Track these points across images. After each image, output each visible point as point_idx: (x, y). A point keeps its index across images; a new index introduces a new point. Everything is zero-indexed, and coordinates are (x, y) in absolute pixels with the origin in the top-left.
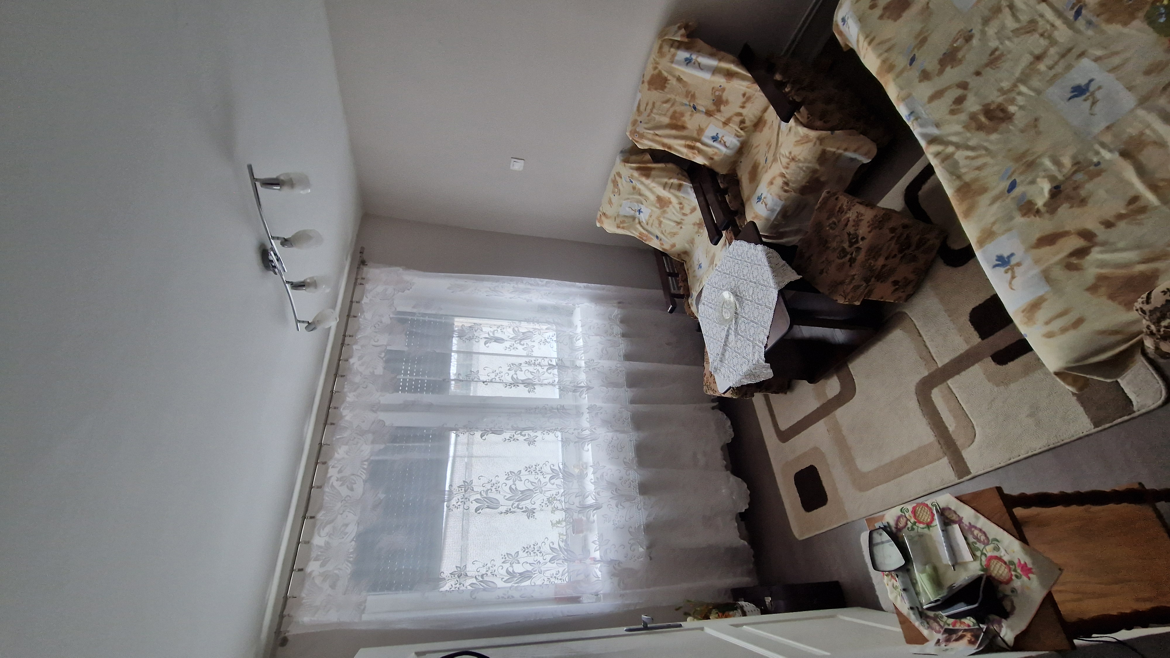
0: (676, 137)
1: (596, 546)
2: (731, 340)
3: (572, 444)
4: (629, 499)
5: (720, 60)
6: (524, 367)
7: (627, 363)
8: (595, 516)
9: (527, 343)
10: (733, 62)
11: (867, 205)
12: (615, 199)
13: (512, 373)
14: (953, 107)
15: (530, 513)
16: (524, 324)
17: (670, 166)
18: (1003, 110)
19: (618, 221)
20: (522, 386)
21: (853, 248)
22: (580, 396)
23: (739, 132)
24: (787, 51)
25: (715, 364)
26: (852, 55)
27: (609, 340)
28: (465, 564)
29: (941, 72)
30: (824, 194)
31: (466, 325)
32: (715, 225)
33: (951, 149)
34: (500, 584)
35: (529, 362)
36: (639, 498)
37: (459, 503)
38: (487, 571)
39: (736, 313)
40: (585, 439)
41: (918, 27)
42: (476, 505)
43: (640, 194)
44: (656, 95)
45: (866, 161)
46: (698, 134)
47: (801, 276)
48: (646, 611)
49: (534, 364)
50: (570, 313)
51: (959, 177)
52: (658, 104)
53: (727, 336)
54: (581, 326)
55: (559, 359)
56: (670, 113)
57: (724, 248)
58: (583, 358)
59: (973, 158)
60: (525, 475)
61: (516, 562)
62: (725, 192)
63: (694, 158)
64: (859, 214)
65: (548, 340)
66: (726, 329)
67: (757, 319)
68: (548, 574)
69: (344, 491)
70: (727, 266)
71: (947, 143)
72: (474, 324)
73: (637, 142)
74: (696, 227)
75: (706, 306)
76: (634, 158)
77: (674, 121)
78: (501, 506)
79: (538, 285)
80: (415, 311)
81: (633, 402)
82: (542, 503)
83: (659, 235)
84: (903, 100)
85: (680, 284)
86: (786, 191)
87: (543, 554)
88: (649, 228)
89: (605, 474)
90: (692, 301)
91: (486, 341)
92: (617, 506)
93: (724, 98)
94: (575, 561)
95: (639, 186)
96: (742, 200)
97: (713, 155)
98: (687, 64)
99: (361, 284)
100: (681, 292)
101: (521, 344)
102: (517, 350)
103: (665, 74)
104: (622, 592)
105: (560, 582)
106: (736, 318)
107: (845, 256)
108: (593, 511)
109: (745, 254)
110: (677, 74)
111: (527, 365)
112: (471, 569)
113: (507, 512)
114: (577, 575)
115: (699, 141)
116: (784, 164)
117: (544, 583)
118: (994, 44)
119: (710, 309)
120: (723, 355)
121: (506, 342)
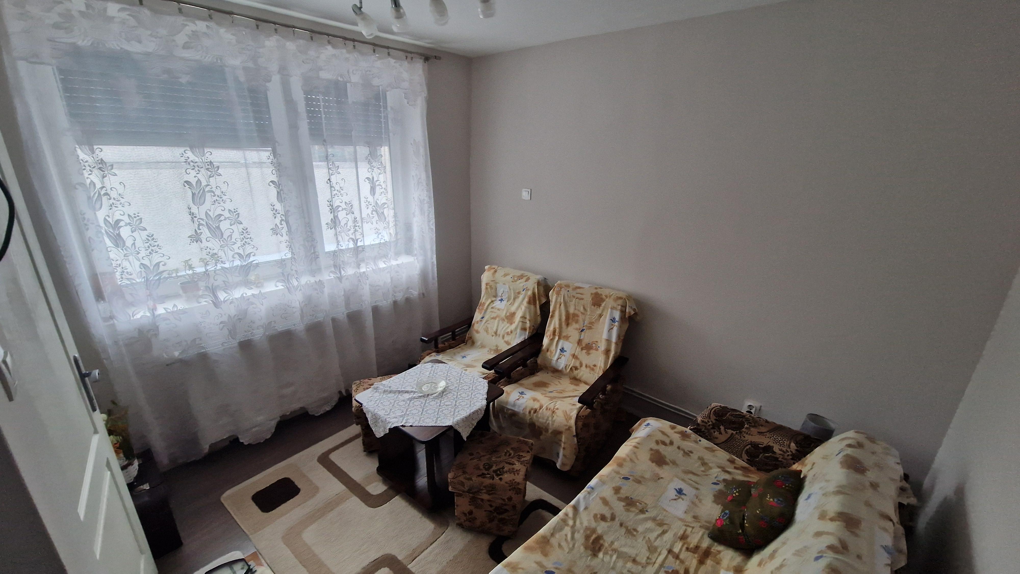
0: (560, 320)
1: (171, 308)
2: (405, 396)
3: (280, 270)
4: (232, 333)
5: (616, 344)
6: (350, 217)
7: (370, 309)
8: (206, 302)
9: (374, 217)
10: (616, 353)
11: (526, 475)
12: (508, 278)
13: (343, 206)
14: (599, 516)
15: (196, 238)
16: (392, 213)
17: (539, 319)
18: (600, 550)
19: (492, 283)
20: (332, 216)
21: (493, 473)
22: (331, 272)
23: (568, 367)
24: (627, 389)
25: (381, 387)
26: (626, 435)
27: (388, 291)
28: (117, 174)
29: (620, 499)
30: (531, 441)
31: (383, 158)
32: (498, 363)
33: (571, 522)
34: (101, 215)
35: (356, 221)
36: (235, 343)
37: (192, 164)
38: (114, 199)
39: (428, 395)
40: (288, 282)
41: (647, 475)
42: (194, 181)
43: (514, 299)
44: (588, 299)
45: (558, 465)
46: (564, 337)
47: (466, 440)
48: (104, 372)
49: (355, 226)
50: (409, 251)
51: (552, 535)
52: (582, 301)
53: (407, 392)
54: (398, 265)
55: (363, 247)
56: (577, 312)
57: (481, 374)
58: (368, 270)
59: (566, 540)
60: (237, 229)
61: (133, 229)
62: (525, 366)
63: (547, 337)
64: (518, 471)
65: (380, 236)
66: (414, 390)
67: (425, 413)
68: (125, 264)
69: (181, 39)
70: (466, 379)
71: (574, 519)
72: (385, 166)
73: (554, 290)
74: (494, 348)
75: (431, 369)
76: (542, 289)
77: (571, 317)
78: (198, 208)
79: (429, 221)
80: (389, 109)
81: (334, 320)
82: (210, 249)
83: (484, 320)
84: (601, 480)
85: (446, 343)
86: (530, 412)
87: (149, 256)
88: (489, 310)
89: (254, 306)
90: (434, 356)
91: (370, 178)
92: (221, 323)
93: (591, 351)
94: (147, 289)
95: (521, 297)
96: (519, 380)
97: (551, 352)
98: (611, 320)
99: (407, 57)
100: (440, 346)
101: (372, 211)
102: (366, 208)
103: (603, 305)
104: (121, 343)
105: (119, 277)
106: (424, 396)
107: (486, 470)
108: (211, 301)
109: (477, 392)
110: (604, 314)
111: (353, 219)
112: (112, 182)
113: (191, 214)
114: (131, 294)
115: (559, 338)
116: (549, 407)
117: (113, 260)
118: (640, 529)
119: (428, 373)
120: (390, 392)
121: (372, 197)
